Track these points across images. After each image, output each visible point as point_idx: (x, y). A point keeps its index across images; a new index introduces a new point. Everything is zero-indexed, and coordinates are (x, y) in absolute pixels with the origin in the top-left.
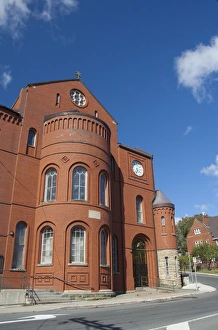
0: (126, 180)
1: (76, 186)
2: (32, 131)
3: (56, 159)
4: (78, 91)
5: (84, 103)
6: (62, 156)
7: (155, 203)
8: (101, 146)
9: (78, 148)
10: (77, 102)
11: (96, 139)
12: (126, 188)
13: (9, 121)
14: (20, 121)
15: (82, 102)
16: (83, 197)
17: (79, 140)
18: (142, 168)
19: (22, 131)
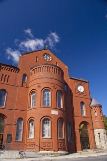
0: (74, 94)
1: (45, 99)
2: (25, 75)
3: (35, 87)
4: (47, 54)
5: (50, 60)
6: (38, 85)
7: (91, 105)
8: (57, 79)
9: (45, 80)
10: (47, 59)
11: (55, 75)
12: (74, 98)
13: (13, 72)
14: (19, 71)
15: (49, 59)
16: (49, 104)
17: (45, 76)
18: (83, 88)
19: (20, 76)
